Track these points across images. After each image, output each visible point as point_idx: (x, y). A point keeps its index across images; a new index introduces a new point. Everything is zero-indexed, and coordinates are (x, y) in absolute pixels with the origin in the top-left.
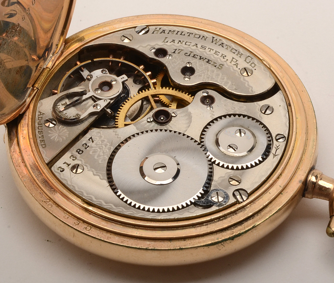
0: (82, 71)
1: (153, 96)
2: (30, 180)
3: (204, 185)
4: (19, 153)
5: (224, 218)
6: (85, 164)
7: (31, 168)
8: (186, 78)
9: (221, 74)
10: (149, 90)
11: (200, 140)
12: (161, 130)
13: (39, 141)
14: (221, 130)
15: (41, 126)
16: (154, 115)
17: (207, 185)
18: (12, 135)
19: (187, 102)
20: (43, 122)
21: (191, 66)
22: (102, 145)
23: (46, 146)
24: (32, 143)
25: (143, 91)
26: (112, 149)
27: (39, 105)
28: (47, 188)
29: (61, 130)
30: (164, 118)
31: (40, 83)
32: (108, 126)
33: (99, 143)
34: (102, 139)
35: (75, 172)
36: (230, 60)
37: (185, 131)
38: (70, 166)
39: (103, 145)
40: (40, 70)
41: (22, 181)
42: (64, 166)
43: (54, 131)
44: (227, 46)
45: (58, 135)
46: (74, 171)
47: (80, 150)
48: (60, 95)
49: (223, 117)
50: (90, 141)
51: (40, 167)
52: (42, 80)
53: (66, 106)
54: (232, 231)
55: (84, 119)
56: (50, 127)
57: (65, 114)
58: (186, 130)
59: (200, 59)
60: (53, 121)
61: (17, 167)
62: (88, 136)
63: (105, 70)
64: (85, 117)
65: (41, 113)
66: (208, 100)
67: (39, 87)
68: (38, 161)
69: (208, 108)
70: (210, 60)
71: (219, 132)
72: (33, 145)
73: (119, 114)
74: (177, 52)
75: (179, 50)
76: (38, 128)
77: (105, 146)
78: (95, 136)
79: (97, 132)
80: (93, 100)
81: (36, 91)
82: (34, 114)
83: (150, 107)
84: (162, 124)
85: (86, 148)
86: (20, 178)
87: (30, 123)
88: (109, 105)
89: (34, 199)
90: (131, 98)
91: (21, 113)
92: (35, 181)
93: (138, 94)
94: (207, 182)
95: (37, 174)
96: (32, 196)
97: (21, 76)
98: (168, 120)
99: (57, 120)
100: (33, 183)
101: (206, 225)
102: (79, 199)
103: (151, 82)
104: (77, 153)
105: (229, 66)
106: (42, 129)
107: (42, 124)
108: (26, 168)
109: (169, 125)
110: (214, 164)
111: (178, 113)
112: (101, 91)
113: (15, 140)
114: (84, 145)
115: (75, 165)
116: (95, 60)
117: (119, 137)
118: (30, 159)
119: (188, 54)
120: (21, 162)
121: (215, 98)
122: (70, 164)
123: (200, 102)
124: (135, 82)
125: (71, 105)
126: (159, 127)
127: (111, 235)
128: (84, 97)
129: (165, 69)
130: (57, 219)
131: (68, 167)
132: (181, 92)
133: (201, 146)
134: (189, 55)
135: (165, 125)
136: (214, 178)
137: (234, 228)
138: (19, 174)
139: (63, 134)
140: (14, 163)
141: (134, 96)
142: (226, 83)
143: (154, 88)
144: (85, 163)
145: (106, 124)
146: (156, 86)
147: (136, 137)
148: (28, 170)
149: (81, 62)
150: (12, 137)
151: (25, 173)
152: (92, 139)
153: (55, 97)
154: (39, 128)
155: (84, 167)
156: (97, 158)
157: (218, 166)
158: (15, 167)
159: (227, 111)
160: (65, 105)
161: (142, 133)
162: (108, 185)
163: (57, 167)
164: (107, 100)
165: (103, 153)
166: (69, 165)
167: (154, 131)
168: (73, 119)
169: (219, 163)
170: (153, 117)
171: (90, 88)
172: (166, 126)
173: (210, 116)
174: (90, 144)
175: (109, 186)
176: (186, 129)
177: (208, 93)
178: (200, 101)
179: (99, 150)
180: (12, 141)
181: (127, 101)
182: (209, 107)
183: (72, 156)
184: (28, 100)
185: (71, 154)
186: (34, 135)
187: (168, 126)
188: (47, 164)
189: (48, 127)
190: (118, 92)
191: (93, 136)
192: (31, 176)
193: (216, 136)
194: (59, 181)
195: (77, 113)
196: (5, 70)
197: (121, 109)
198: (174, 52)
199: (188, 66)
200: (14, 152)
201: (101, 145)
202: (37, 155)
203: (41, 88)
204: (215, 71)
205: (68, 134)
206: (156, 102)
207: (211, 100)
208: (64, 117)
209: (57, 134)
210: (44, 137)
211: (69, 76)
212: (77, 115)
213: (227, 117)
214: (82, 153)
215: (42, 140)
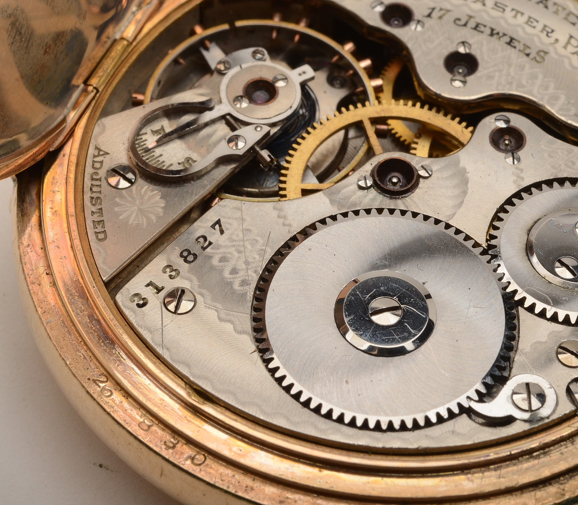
0: (207, 49)
1: (375, 121)
2: (63, 322)
3: (495, 362)
4: (42, 249)
5: (542, 451)
6: (200, 290)
7: (67, 290)
8: (455, 80)
9: (541, 77)
10: (364, 105)
11: (487, 240)
12: (392, 211)
13: (89, 224)
14: (539, 220)
15: (98, 183)
16: (375, 172)
17: (503, 362)
18: (26, 203)
19: (457, 140)
20: (102, 173)
21: (468, 51)
22: (243, 240)
23: (106, 238)
24: (74, 227)
25: (351, 107)
26: (270, 253)
27: (97, 130)
28: (101, 346)
29: (146, 198)
30: (399, 180)
31: (103, 75)
32: (262, 188)
33: (238, 236)
34: (244, 227)
35: (173, 310)
36: (563, 39)
37: (449, 216)
38: (163, 294)
39: (247, 243)
40: (105, 42)
41: (43, 323)
42: (148, 293)
43: (130, 199)
44: (556, 7)
45: (139, 208)
46: (172, 307)
47: (190, 253)
48: (150, 107)
49: (546, 186)
50: (214, 229)
51: (87, 290)
52: (107, 69)
53: (162, 136)
54: (562, 487)
55: (203, 172)
56: (120, 187)
57: (158, 157)
58: (454, 214)
59: (492, 34)
60: (127, 173)
61: (34, 286)
62: (211, 216)
63: (262, 51)
64: (206, 167)
65: (100, 150)
66: (509, 140)
67: (101, 86)
68: (85, 275)
69: (507, 160)
70: (515, 39)
71: (535, 222)
72: (75, 234)
73: (288, 162)
74: (435, 14)
75: (441, 9)
76: (91, 189)
77: (252, 246)
78: (229, 218)
79: (233, 208)
80: (228, 124)
81: (92, 95)
82: (84, 152)
83: (365, 148)
84: (393, 194)
85: (204, 249)
86: (39, 315)
87: (72, 176)
88: (267, 139)
89: (69, 372)
90: (321, 123)
91: (51, 150)
92: (74, 325)
93: (337, 113)
94: (502, 354)
95: (81, 308)
96: (64, 365)
97: (55, 58)
98: (409, 186)
99: (138, 170)
100: (68, 331)
101: (495, 470)
102: (180, 381)
103: (371, 84)
104: (182, 260)
105: (560, 56)
106: (100, 192)
107: (100, 180)
108: (54, 289)
109: (412, 200)
110: (519, 308)
111: (434, 168)
112: (250, 103)
113: (34, 215)
114: (199, 240)
115: (174, 290)
116: (239, 24)
117: (287, 222)
118: (65, 269)
119: (463, 22)
120: (45, 272)
121: (526, 136)
122: (163, 288)
123: (490, 144)
124: (331, 81)
125: (175, 135)
126: (388, 203)
127: (255, 481)
128: (208, 116)
129: (405, 56)
130: (121, 429)
131: (156, 295)
132: (441, 114)
133: (489, 257)
134: (465, 25)
135: (402, 197)
136: (521, 346)
137: (567, 479)
138: (36, 304)
139: (150, 208)
140: (26, 274)
141: (328, 119)
142: (554, 98)
143: (376, 102)
144: (200, 287)
145: (257, 184)
146: (381, 95)
147: (329, 226)
148: (59, 295)
149: (205, 27)
150: (27, 208)
151: (52, 302)
152: (220, 226)
153: (138, 113)
154: (94, 189)
155: (198, 297)
156: (230, 276)
157: (530, 314)
158: (28, 286)
159: (554, 170)
160: (160, 134)
161: (345, 215)
162: (254, 348)
163: (130, 293)
164: (261, 127)
165: (247, 263)
166: (159, 290)
167: (374, 212)
168: (177, 171)
169: (533, 306)
170: (372, 175)
171: (223, 95)
172: (404, 201)
173: (514, 181)
174: (214, 236)
175: (255, 351)
176: (454, 212)
177: (507, 121)
178: (488, 142)
179: (236, 254)
180: (26, 219)
181: (310, 129)
182: (511, 159)
183: (169, 266)
184: (73, 116)
185: (167, 262)
186: (79, 207)
187: (409, 200)
188: (107, 284)
189: (116, 187)
190: (291, 107)
191: (224, 217)
192: (64, 311)
193: (528, 235)
194: (132, 329)
195: (187, 155)
196: (13, 45)
197: (295, 150)
198: (429, 16)
199: (462, 50)
200: (29, 245)
201: (241, 243)
202: (82, 258)
203: (105, 87)
204: (527, 66)
205: (162, 208)
206: (380, 134)
207: (515, 139)
208: (155, 163)
209: (136, 208)
210: (102, 214)
211: (175, 61)
212: (188, 160)
213: (555, 184)
214: (192, 261)
215: (98, 221)
